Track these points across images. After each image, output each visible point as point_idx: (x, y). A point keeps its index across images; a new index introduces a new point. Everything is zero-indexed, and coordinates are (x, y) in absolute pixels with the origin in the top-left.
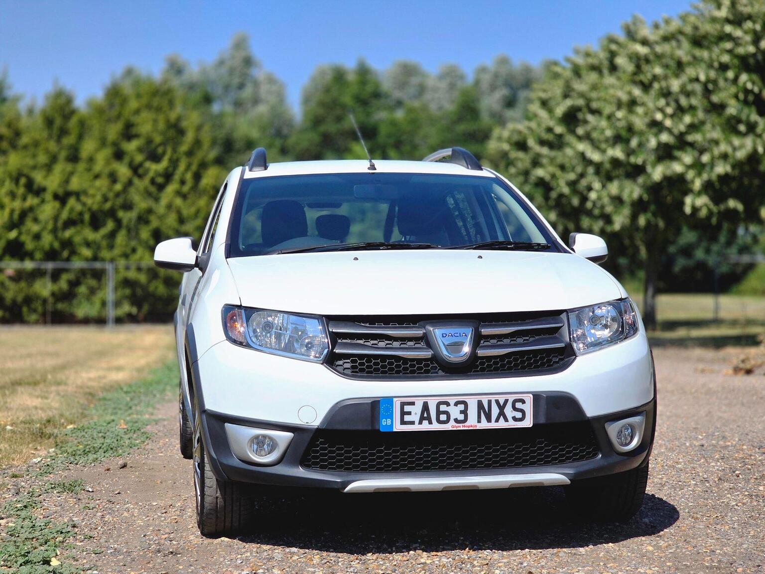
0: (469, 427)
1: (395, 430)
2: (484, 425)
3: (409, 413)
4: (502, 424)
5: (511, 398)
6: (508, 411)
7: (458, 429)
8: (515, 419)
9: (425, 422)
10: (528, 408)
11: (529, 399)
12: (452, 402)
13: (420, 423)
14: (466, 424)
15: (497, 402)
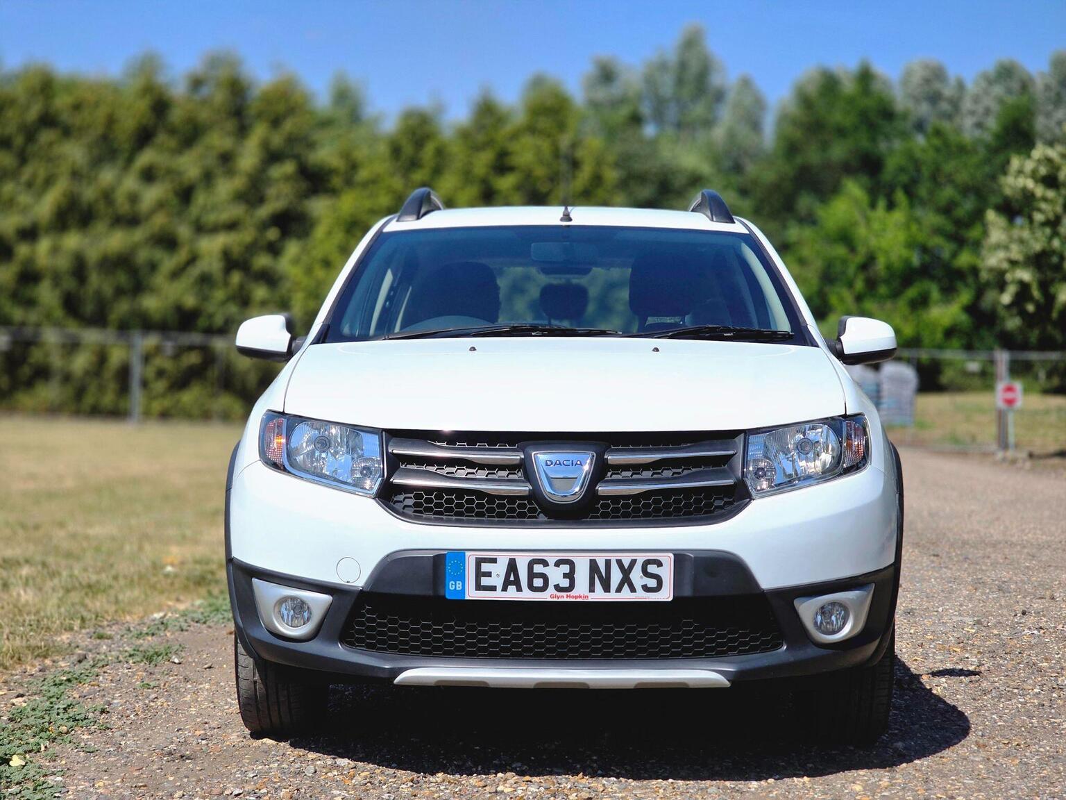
0: (576, 597)
1: (467, 598)
2: (599, 595)
3: (489, 574)
4: (626, 596)
5: (641, 558)
6: (636, 576)
7: (560, 600)
8: (646, 589)
9: (512, 589)
10: (667, 572)
11: (668, 560)
12: (552, 561)
13: (505, 589)
14: (571, 593)
15: (619, 562)
